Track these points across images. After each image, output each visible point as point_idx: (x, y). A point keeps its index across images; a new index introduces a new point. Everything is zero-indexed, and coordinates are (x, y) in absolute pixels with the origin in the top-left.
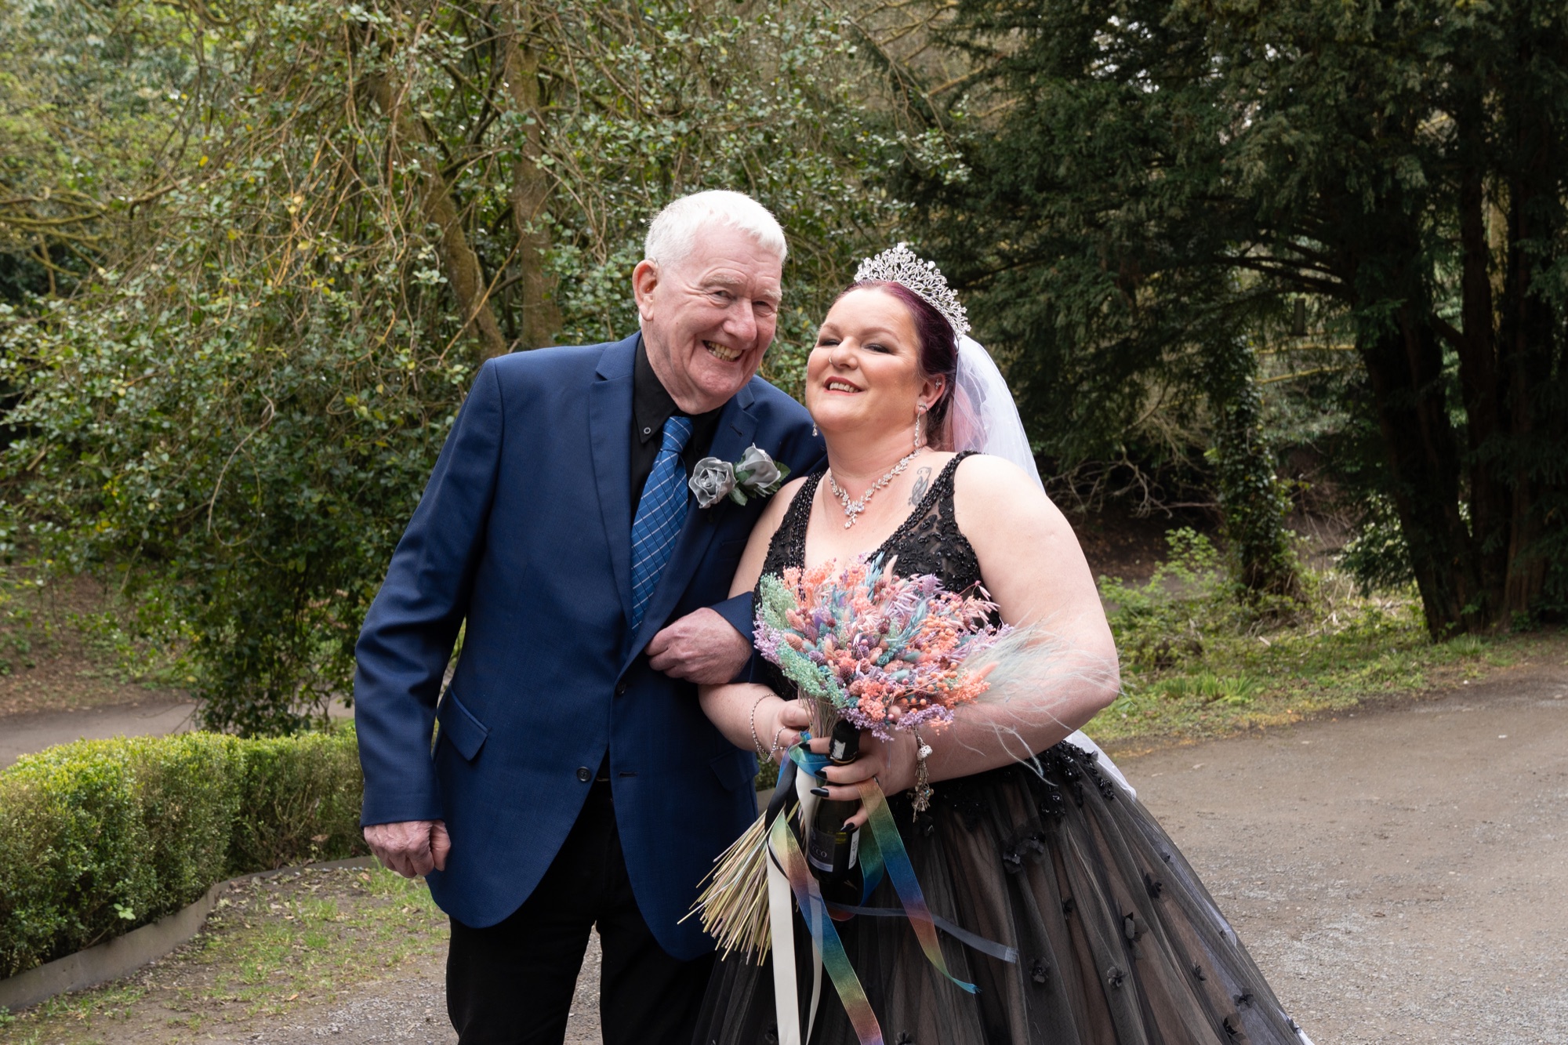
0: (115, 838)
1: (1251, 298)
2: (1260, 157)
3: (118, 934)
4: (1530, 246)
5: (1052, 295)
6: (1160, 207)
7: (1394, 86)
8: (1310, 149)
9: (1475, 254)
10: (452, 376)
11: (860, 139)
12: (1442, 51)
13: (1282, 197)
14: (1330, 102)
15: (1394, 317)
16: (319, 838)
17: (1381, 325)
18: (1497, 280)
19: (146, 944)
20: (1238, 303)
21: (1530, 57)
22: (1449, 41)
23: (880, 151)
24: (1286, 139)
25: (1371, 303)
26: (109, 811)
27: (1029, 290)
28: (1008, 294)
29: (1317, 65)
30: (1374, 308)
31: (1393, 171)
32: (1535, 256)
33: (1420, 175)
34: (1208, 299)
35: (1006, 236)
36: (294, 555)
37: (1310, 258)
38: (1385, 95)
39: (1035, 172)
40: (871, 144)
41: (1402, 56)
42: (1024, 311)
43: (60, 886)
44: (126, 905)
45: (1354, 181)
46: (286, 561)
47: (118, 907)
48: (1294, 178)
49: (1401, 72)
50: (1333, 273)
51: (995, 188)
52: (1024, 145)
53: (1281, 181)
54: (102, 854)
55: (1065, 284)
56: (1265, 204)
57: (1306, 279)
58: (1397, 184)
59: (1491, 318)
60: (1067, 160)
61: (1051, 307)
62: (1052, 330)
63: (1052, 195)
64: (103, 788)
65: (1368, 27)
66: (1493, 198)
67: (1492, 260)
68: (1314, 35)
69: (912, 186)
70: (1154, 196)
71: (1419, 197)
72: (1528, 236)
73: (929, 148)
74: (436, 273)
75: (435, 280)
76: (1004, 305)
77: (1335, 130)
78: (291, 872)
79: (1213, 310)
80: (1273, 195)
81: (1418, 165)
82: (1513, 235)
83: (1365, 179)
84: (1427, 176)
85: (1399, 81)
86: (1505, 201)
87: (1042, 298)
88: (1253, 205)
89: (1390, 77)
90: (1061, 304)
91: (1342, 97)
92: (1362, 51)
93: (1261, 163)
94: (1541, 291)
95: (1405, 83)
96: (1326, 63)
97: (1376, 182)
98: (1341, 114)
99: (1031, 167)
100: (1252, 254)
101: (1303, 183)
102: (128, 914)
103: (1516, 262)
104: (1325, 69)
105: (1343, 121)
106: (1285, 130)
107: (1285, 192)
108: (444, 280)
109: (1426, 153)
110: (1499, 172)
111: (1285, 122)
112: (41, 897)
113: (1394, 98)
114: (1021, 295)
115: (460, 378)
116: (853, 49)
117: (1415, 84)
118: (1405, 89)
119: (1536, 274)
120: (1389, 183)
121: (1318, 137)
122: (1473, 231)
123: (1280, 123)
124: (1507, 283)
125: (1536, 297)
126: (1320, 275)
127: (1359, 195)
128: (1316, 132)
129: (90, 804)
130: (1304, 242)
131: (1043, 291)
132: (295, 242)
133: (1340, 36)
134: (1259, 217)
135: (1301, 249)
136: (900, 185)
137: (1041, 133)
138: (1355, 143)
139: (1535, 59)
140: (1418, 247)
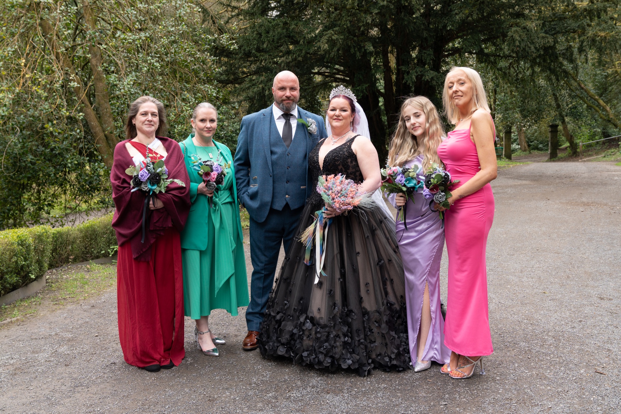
0: (28, 255)
1: (321, 84)
2: (327, 43)
3: (30, 283)
4: (403, 68)
5: (263, 85)
6: (296, 57)
7: (363, 22)
8: (340, 40)
9: (387, 71)
10: (79, 116)
11: (203, 37)
12: (377, 12)
13: (332, 54)
14: (345, 26)
15: (366, 89)
16: (71, 257)
17: (362, 92)
18: (394, 77)
19: (35, 287)
20: (317, 86)
21: (401, 13)
22: (379, 9)
23: (210, 40)
24: (333, 37)
25: (359, 86)
26: (27, 247)
27: (256, 83)
28: (249, 84)
29: (341, 15)
30: (360, 87)
31: (364, 47)
32: (405, 71)
33: (372, 48)
34: (309, 85)
35: (245, 67)
36: (23, 178)
37: (339, 71)
38: (361, 24)
39: (255, 46)
40: (206, 38)
41: (365, 13)
42: (255, 90)
43: (16, 268)
44: (32, 274)
45: (353, 50)
46: (20, 180)
47: (30, 275)
48: (335, 49)
49: (365, 18)
50: (346, 76)
51: (243, 52)
52: (251, 38)
53: (332, 49)
54: (26, 259)
55: (267, 82)
56: (327, 56)
57: (338, 78)
58: (365, 50)
59: (393, 89)
60: (266, 43)
61: (263, 88)
62: (264, 95)
63: (262, 54)
64: (25, 240)
65: (356, 4)
66: (392, 52)
67: (392, 71)
68: (340, 6)
69: (215, 52)
70: (294, 54)
71: (371, 54)
72: (403, 65)
73: (224, 39)
74: (76, 83)
75: (76, 86)
76: (248, 88)
77: (347, 35)
78: (64, 268)
79: (309, 88)
80: (330, 54)
81: (371, 45)
82: (398, 64)
83: (356, 49)
84: (374, 48)
85: (365, 20)
86: (395, 54)
87: (260, 86)
88: (323, 57)
89: (362, 19)
90: (266, 88)
91: (349, 25)
92: (354, 11)
93: (326, 45)
94: (407, 81)
95: (366, 21)
96: (344, 15)
97: (359, 50)
98: (349, 30)
99: (255, 45)
100: (322, 71)
101: (338, 50)
102: (33, 277)
103: (399, 73)
104: (343, 17)
105: (349, 32)
106: (333, 35)
107: (333, 53)
108: (79, 85)
109: (373, 40)
110: (393, 45)
111: (333, 33)
112: (11, 272)
113: (363, 25)
114: (253, 85)
115: (82, 117)
116: (200, 10)
117: (369, 21)
118: (366, 23)
119: (406, 76)
120: (363, 50)
121: (342, 37)
122: (386, 62)
123: (331, 33)
124: (396, 78)
125: (406, 83)
126: (342, 77)
127: (355, 53)
128: (342, 35)
129: (22, 245)
130: (337, 66)
131: (260, 84)
132: (24, 75)
133: (348, 7)
134: (325, 60)
135: (337, 69)
136: (212, 51)
137: (257, 34)
138: (353, 39)
139: (403, 14)
140: (371, 69)
